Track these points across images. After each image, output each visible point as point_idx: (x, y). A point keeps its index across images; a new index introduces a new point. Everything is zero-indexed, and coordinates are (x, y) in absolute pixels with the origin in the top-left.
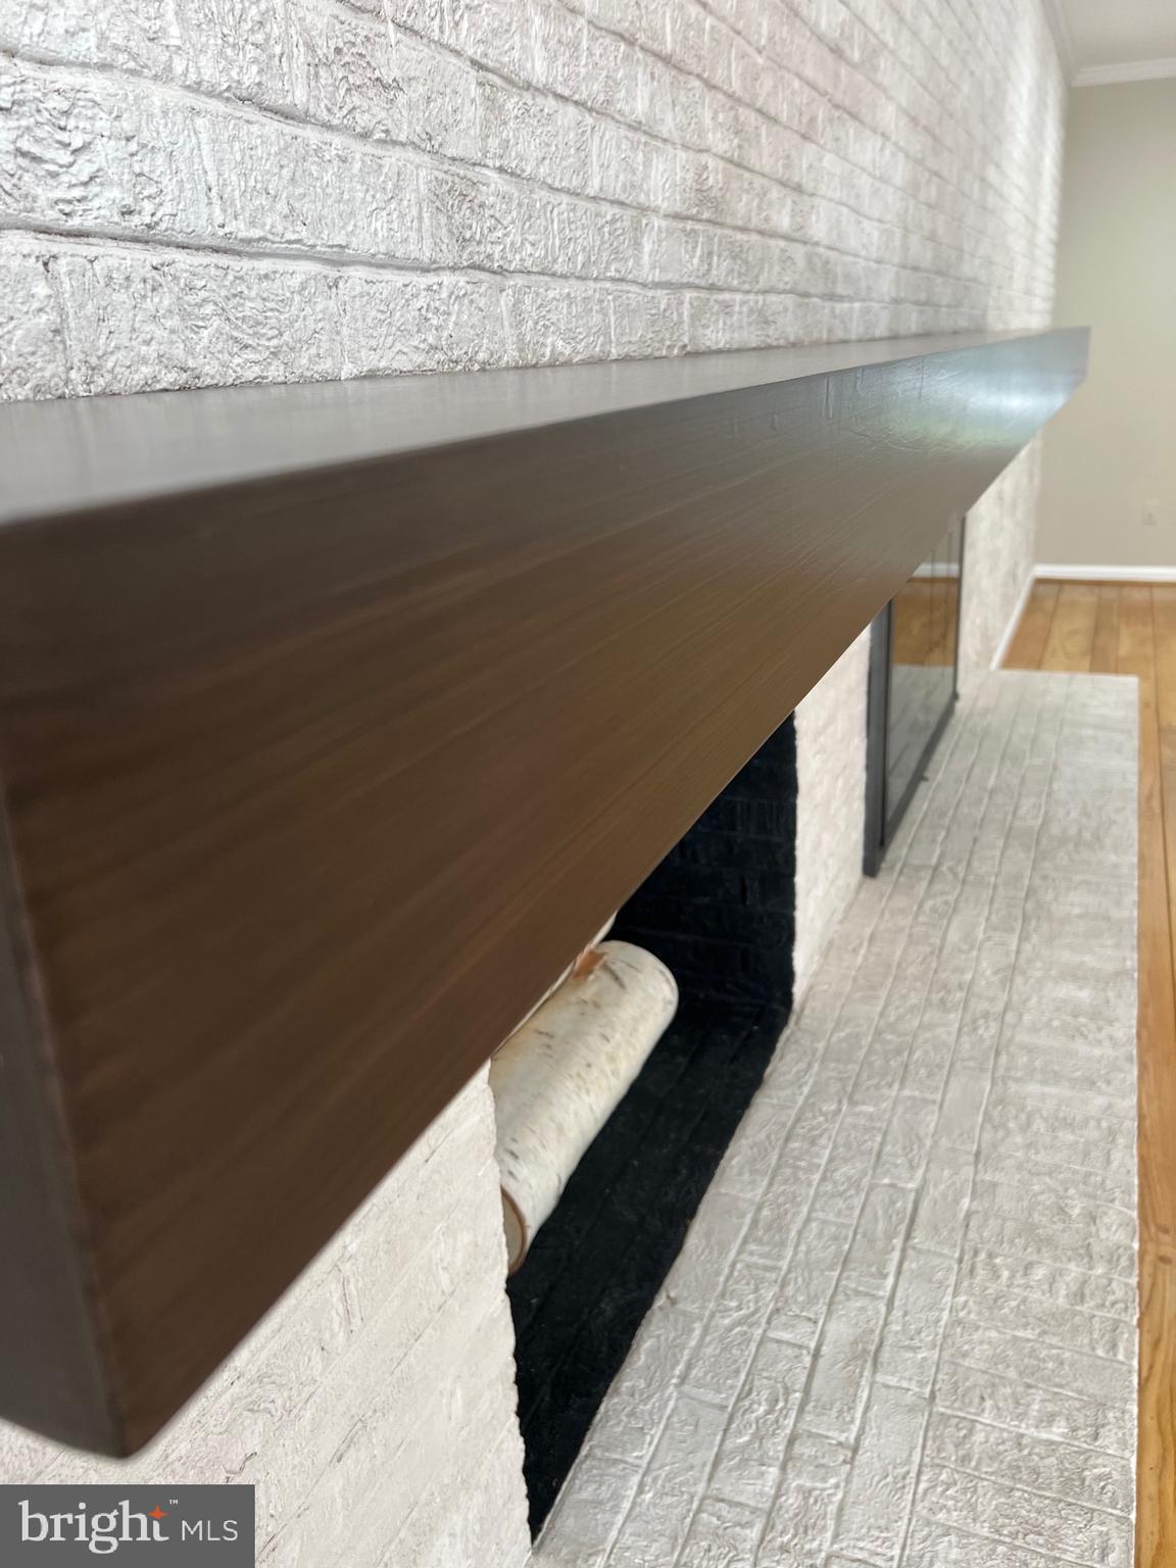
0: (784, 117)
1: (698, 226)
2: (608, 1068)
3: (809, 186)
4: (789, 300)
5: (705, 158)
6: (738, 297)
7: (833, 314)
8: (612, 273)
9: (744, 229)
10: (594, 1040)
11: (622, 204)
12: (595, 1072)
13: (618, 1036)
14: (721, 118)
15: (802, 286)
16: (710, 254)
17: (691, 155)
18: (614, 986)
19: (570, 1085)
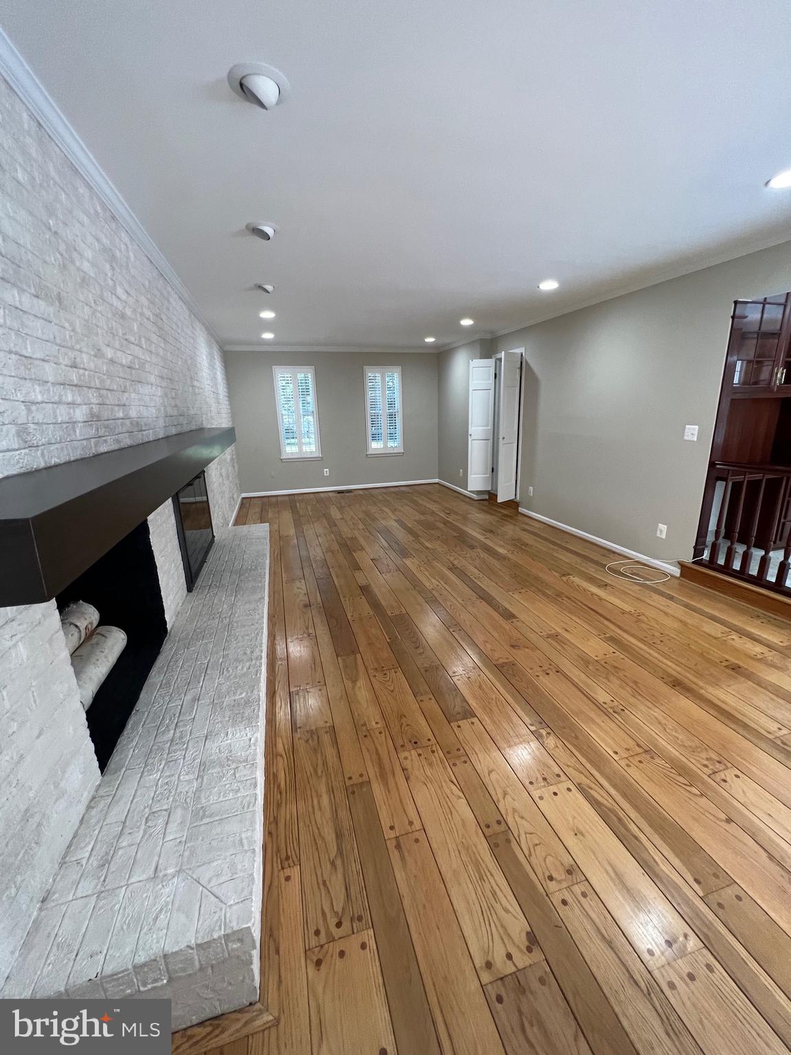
0: (115, 388)
1: (93, 423)
2: (105, 660)
3: (127, 403)
4: (127, 435)
5: (91, 406)
6: (109, 438)
7: (142, 434)
8: (68, 440)
9: (108, 420)
10: (98, 653)
11: (68, 423)
12: (100, 661)
13: (106, 651)
14: (95, 395)
15: (130, 431)
16: (98, 429)
17: (87, 406)
18: (103, 638)
19: (91, 666)
